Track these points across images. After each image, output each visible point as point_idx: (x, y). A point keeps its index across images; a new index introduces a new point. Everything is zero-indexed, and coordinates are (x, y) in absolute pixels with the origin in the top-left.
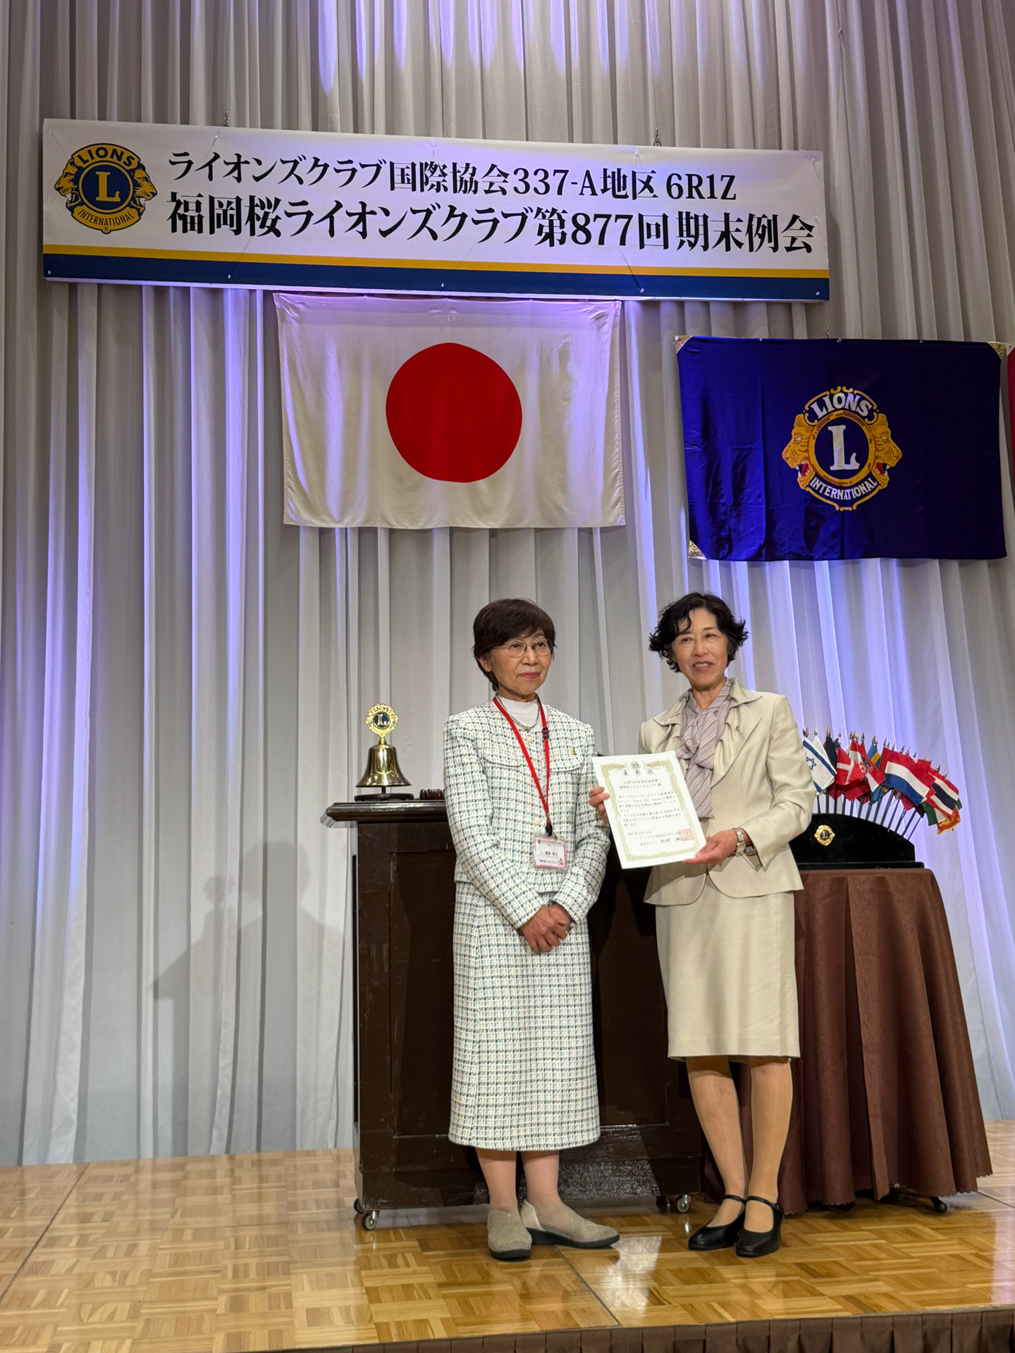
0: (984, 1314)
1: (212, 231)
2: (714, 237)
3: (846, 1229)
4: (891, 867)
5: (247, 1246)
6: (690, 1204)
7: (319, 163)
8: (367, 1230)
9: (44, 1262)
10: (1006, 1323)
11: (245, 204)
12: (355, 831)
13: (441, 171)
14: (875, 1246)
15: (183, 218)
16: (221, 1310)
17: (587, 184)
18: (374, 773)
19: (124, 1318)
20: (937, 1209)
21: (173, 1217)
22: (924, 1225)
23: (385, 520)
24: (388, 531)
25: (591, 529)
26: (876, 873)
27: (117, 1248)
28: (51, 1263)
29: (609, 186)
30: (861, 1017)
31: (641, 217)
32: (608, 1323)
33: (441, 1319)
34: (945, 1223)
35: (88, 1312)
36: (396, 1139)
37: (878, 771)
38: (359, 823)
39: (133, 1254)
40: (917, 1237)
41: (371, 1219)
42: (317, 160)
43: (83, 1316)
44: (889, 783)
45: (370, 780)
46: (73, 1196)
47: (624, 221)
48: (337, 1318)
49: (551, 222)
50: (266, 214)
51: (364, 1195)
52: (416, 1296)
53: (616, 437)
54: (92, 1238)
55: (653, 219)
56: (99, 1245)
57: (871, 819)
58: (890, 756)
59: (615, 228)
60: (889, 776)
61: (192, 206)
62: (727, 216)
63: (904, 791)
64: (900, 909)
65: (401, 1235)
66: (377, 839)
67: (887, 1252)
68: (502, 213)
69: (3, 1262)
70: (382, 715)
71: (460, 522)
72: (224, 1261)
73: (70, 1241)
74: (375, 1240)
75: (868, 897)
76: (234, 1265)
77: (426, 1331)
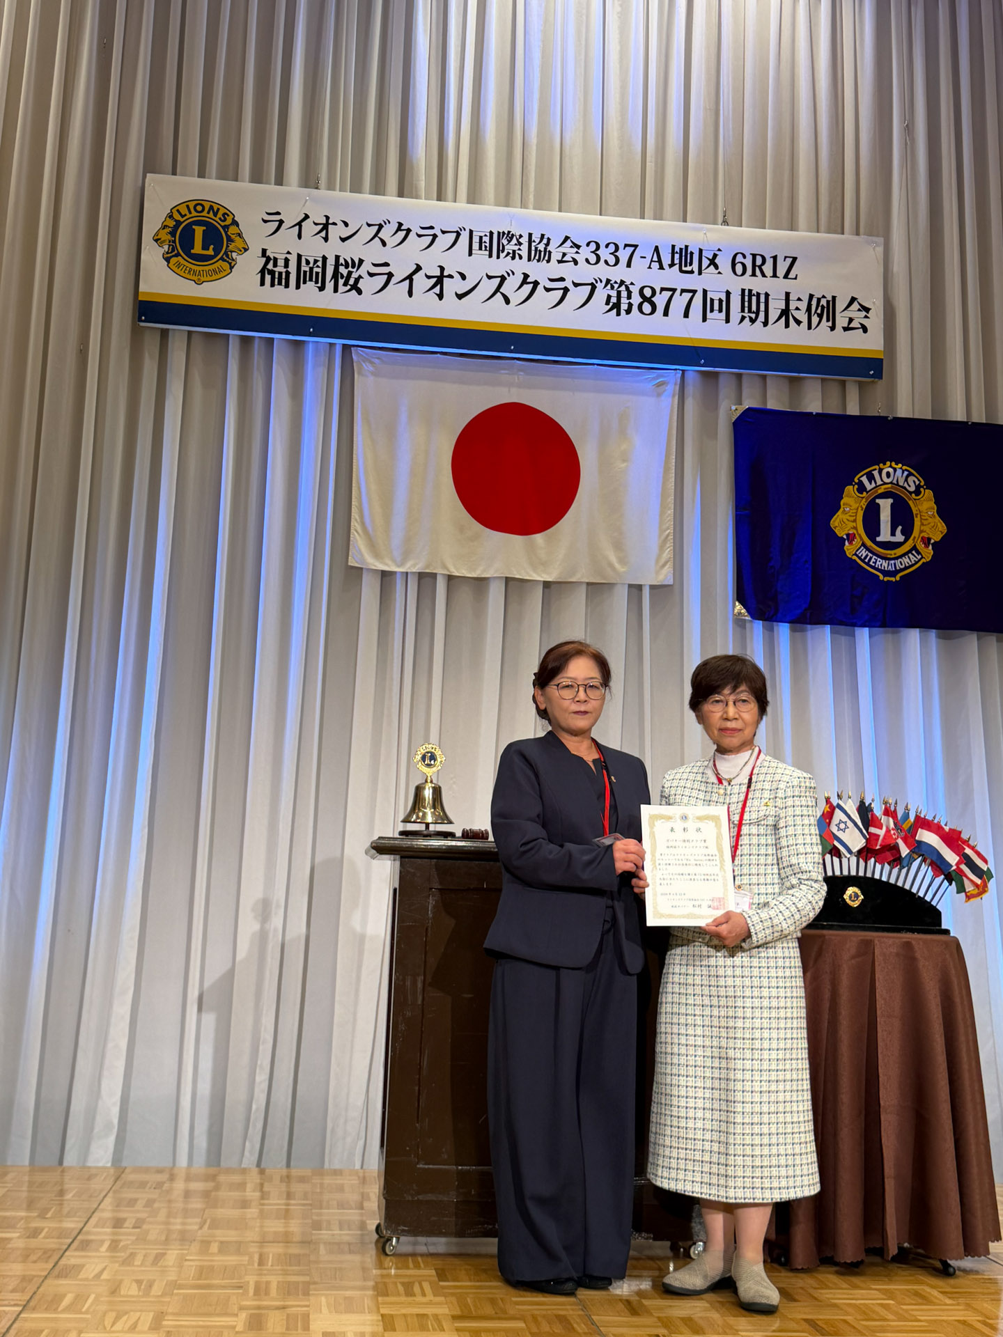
1: (298, 287)
2: (774, 315)
3: (855, 1287)
4: (918, 933)
5: (270, 1264)
7: (403, 228)
8: (387, 1255)
9: (74, 1266)
11: (331, 262)
12: (398, 863)
13: (517, 240)
14: (882, 1305)
15: (272, 273)
16: (240, 1328)
17: (655, 258)
18: (419, 810)
19: (146, 1329)
20: (945, 1271)
21: (201, 1228)
22: (931, 1287)
23: (445, 567)
24: (447, 578)
25: (641, 585)
26: (901, 938)
27: (145, 1256)
28: (83, 1266)
29: (677, 261)
30: (880, 1079)
31: (705, 292)
34: (954, 1287)
35: (112, 1320)
36: (420, 1168)
37: (909, 838)
38: (401, 857)
39: (159, 1264)
40: (925, 1300)
41: (391, 1245)
42: (400, 224)
43: (106, 1323)
44: (920, 849)
45: (414, 817)
46: (108, 1200)
47: (688, 296)
49: (619, 293)
50: (350, 273)
51: (385, 1221)
52: (430, 1327)
53: (669, 500)
54: (122, 1244)
55: (716, 295)
56: (128, 1252)
57: (900, 884)
58: (922, 823)
59: (680, 302)
60: (920, 842)
61: (281, 263)
62: (787, 294)
63: (934, 859)
64: (925, 974)
65: (419, 1263)
66: (418, 875)
67: (896, 1313)
68: (573, 282)
69: (35, 1262)
70: (429, 754)
71: (515, 572)
72: (247, 1277)
73: (101, 1246)
74: (394, 1265)
75: (894, 961)
76: (256, 1282)
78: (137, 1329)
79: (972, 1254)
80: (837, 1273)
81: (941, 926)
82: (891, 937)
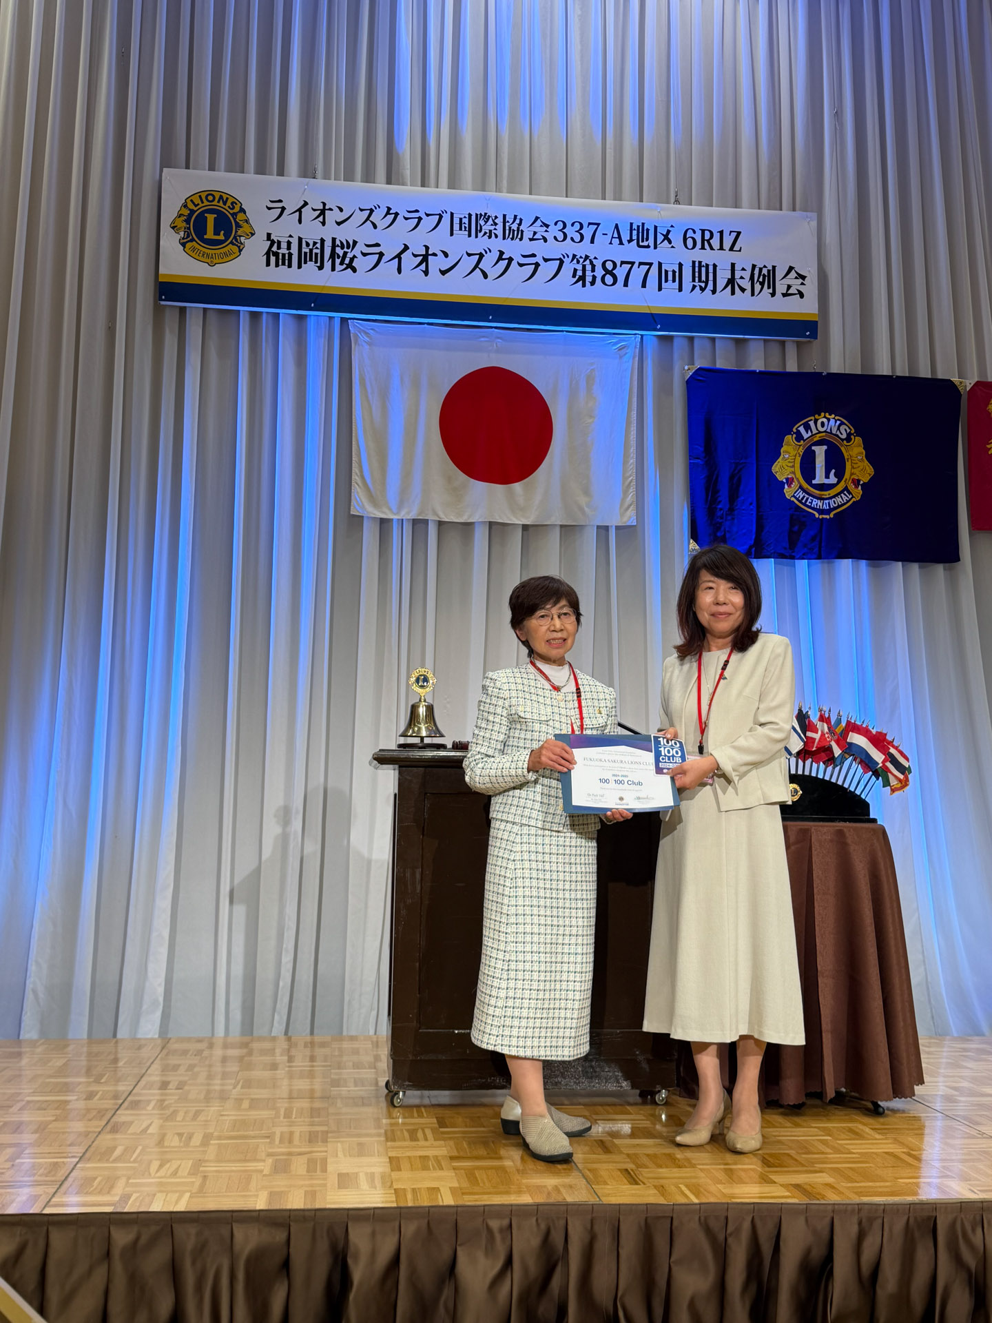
0: (912, 1206)
1: (300, 267)
2: (721, 283)
3: (797, 1125)
4: (850, 822)
6: (666, 1097)
7: (391, 212)
8: (395, 1106)
9: (124, 1123)
10: (931, 1214)
11: (328, 244)
12: (397, 772)
13: (493, 221)
14: (821, 1141)
15: (276, 254)
16: (266, 1172)
17: (615, 235)
18: (415, 725)
19: (186, 1175)
20: (876, 1111)
21: (234, 1088)
22: (864, 1125)
23: (435, 514)
24: (437, 523)
25: (608, 526)
26: (834, 826)
27: (186, 1113)
28: (131, 1123)
29: (635, 237)
30: (817, 948)
31: (660, 264)
32: (593, 1200)
33: (450, 1188)
34: (883, 1124)
35: (156, 1167)
36: (422, 1032)
37: (841, 739)
38: (400, 767)
39: (198, 1119)
40: (857, 1135)
41: (399, 1098)
42: (389, 209)
43: (151, 1171)
44: (850, 749)
45: (411, 731)
46: (154, 1066)
47: (645, 268)
48: (364, 1184)
49: (584, 267)
50: (345, 253)
51: (393, 1078)
52: (431, 1167)
53: (632, 451)
54: (166, 1103)
55: (670, 267)
56: (172, 1109)
57: (833, 780)
58: (852, 727)
59: (639, 273)
60: (851, 744)
61: (284, 245)
62: (733, 265)
63: (863, 758)
64: (855, 857)
65: (422, 1113)
66: (415, 781)
67: (833, 1148)
68: (543, 258)
69: (90, 1120)
70: (423, 677)
71: (497, 518)
72: (274, 1128)
73: (148, 1105)
74: (401, 1116)
75: (828, 846)
76: (282, 1133)
77: (437, 1198)
78: (178, 1175)
79: (900, 1096)
81: (869, 815)
82: (825, 826)
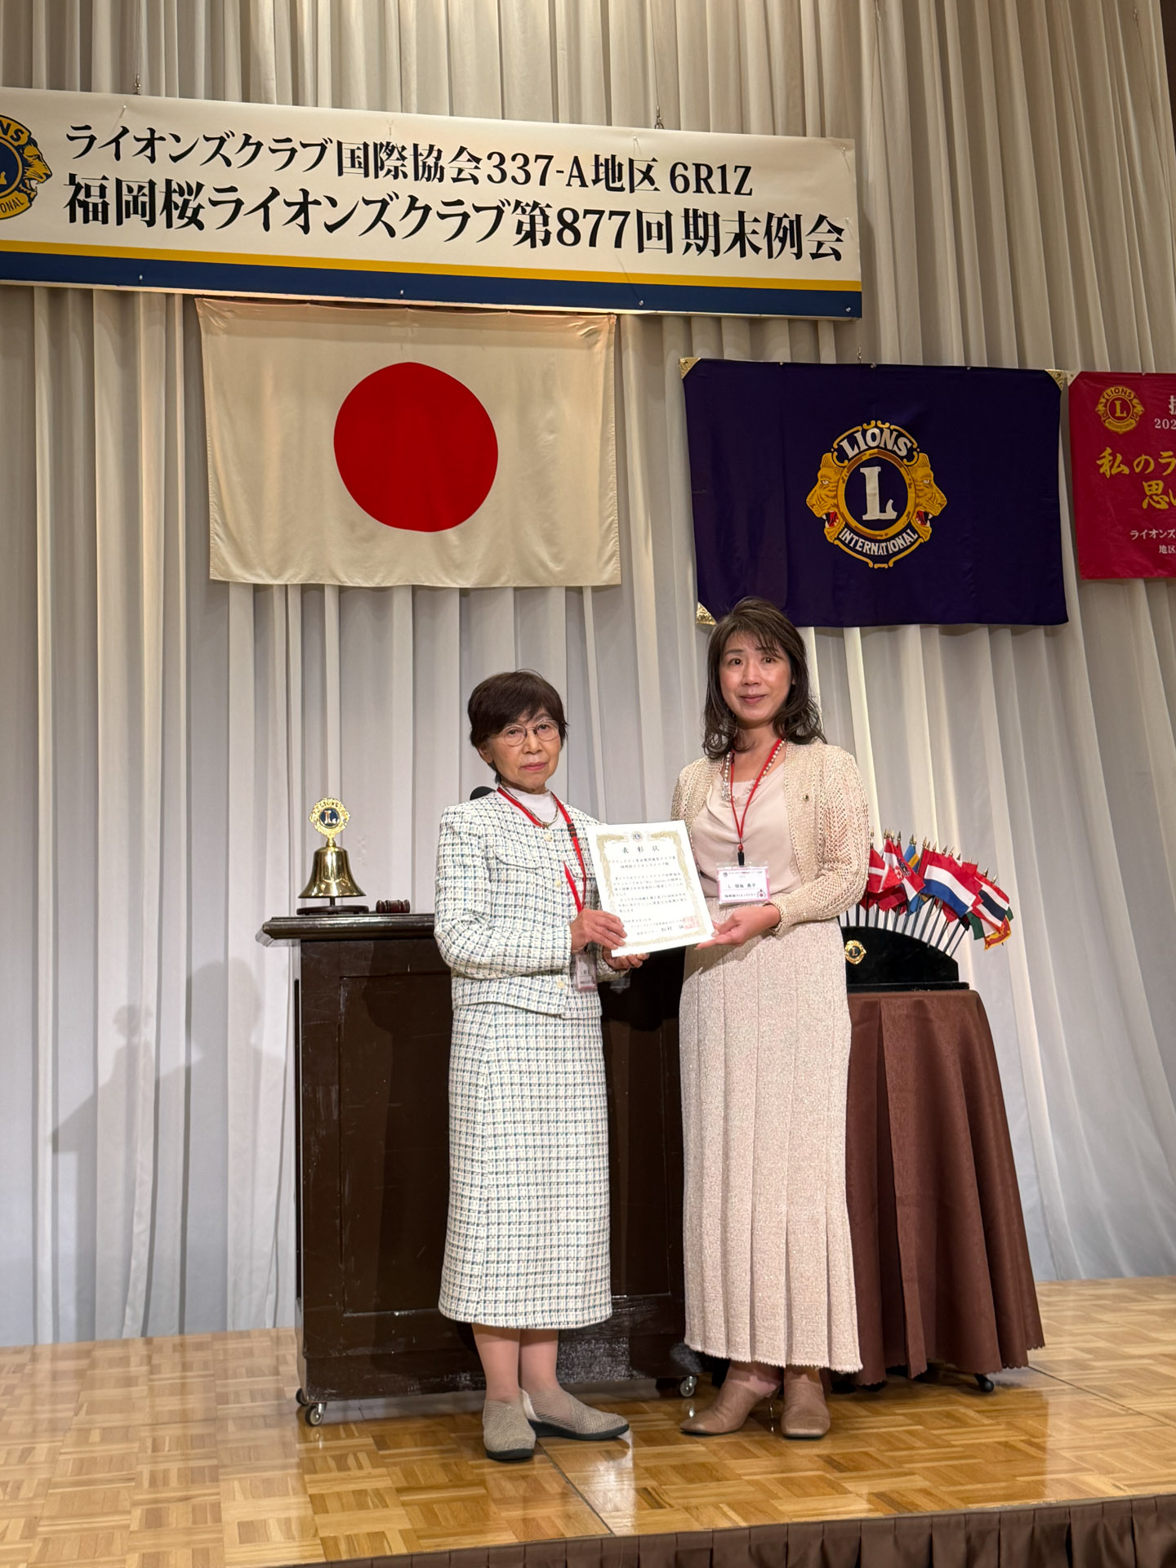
0: (1037, 1511)
1: (119, 222)
2: (726, 240)
3: (877, 1413)
4: (932, 989)
5: (167, 1449)
6: (696, 1387)
7: (251, 142)
8: (312, 1425)
10: (1063, 1521)
11: (160, 189)
12: (298, 950)
13: (400, 153)
14: (910, 1433)
15: (84, 205)
16: (134, 1526)
17: (575, 173)
18: (321, 881)
19: (18, 1538)
20: (982, 1388)
21: (76, 1414)
22: (967, 1407)
23: (334, 576)
24: (337, 589)
25: (581, 588)
26: (911, 997)
27: (9, 1453)
29: (602, 176)
30: (895, 1165)
31: (640, 214)
32: (597, 1531)
33: (400, 1531)
34: (992, 1404)
36: (347, 1318)
37: (917, 877)
38: (302, 941)
39: (29, 1460)
40: (960, 1422)
41: (317, 1413)
42: (248, 137)
44: (930, 890)
45: (316, 890)
47: (618, 219)
48: (275, 1533)
49: (532, 218)
50: (186, 202)
51: (308, 1385)
52: (370, 1504)
53: (610, 479)
55: (653, 217)
57: (908, 933)
58: (931, 858)
59: (609, 227)
60: (929, 882)
61: (95, 191)
62: (741, 214)
63: (947, 899)
64: (941, 1037)
65: (352, 1431)
66: (325, 961)
67: (925, 1440)
68: (473, 205)
70: (330, 812)
72: (139, 1467)
74: (322, 1438)
75: (904, 1025)
76: (151, 1471)
77: (383, 1547)
78: (5, 1540)
79: (1010, 1365)
80: (857, 1400)
81: (957, 979)
82: (898, 997)
